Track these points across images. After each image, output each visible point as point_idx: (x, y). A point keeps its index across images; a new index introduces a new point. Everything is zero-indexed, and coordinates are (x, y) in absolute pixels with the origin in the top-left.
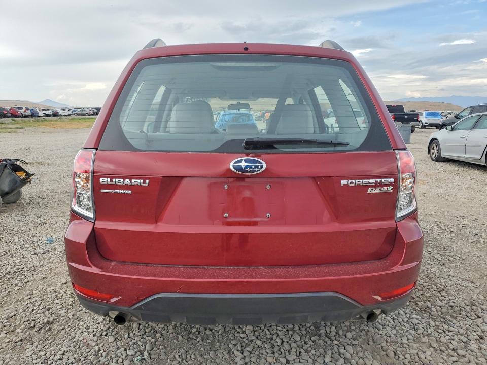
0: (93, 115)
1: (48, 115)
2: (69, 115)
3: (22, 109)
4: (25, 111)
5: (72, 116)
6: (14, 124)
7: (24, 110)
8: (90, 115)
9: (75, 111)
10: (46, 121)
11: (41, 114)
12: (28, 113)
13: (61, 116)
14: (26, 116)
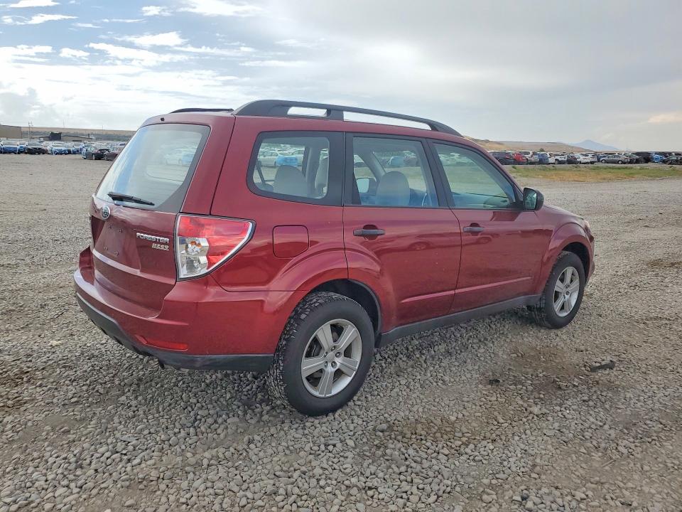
0: (630, 162)
1: (560, 162)
2: (592, 163)
3: (528, 153)
4: (532, 156)
5: (597, 164)
6: (514, 172)
7: (530, 155)
8: (625, 163)
9: (604, 157)
10: (556, 169)
11: (552, 160)
12: (536, 158)
13: (581, 163)
14: (532, 163)
